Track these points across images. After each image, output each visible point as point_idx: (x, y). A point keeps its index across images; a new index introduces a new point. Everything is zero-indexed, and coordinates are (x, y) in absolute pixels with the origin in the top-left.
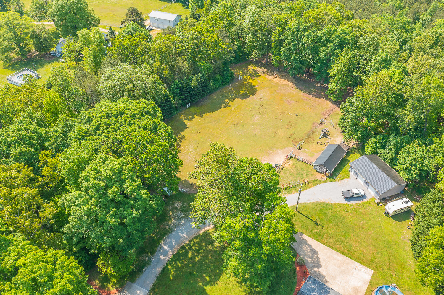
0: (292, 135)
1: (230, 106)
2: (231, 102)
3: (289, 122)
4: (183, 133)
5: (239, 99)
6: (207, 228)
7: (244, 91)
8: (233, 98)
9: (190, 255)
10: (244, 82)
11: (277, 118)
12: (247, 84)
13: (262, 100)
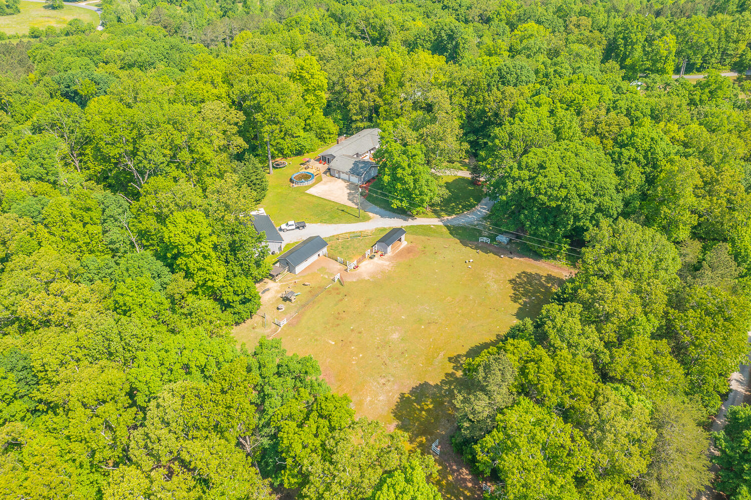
0: (341, 300)
1: (450, 359)
2: (450, 371)
3: (338, 325)
4: (517, 306)
5: (432, 383)
6: (449, 218)
7: (422, 409)
8: (446, 383)
9: (460, 206)
10: (424, 439)
11: (360, 333)
12: (417, 436)
13: (383, 381)
